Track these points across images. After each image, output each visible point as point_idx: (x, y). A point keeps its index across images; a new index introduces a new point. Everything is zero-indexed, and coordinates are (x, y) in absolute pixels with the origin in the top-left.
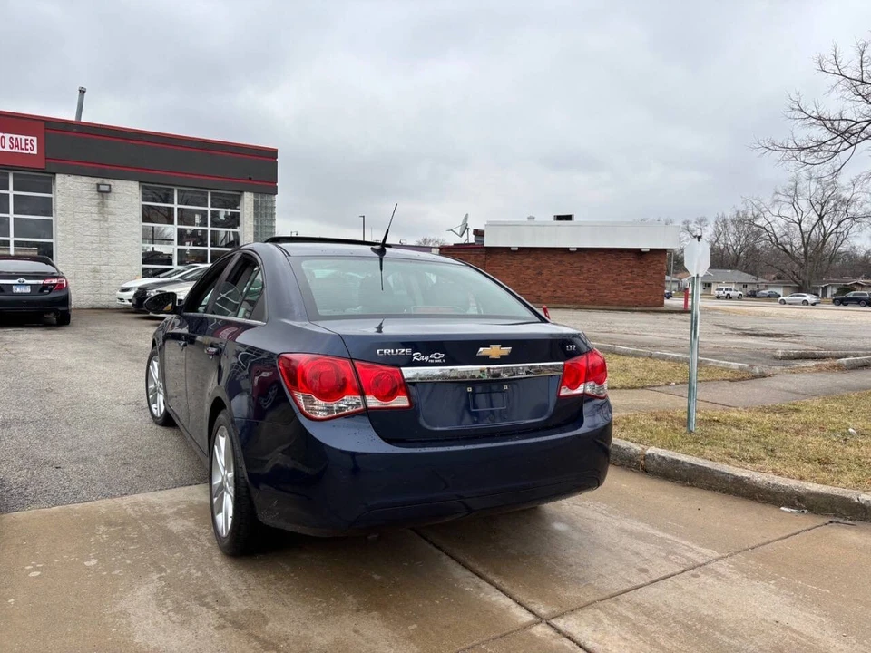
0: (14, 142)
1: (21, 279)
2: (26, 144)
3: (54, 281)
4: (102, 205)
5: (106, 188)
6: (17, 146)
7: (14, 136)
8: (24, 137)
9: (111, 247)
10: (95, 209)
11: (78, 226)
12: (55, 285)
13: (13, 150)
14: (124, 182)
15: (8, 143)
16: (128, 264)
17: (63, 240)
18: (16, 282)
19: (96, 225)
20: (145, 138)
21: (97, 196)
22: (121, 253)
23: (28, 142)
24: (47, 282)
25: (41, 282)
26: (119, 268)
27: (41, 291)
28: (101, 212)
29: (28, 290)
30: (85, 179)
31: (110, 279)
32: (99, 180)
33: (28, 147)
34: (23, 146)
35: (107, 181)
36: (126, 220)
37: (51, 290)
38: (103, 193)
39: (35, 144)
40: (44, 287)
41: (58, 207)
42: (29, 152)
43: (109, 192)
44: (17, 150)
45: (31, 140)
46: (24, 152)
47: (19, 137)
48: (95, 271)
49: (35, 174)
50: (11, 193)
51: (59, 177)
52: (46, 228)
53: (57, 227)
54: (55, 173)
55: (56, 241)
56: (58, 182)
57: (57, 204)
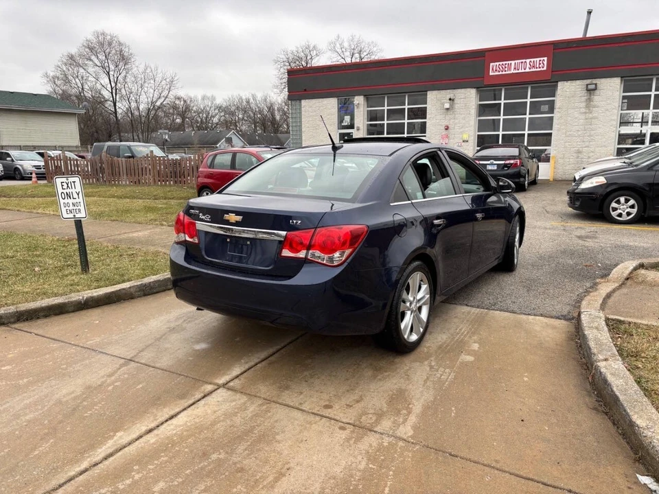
0: (532, 64)
1: (492, 161)
2: (540, 64)
3: (512, 162)
4: (589, 100)
5: (593, 87)
6: (534, 67)
7: (532, 60)
8: (538, 59)
9: (593, 132)
10: (583, 105)
11: (570, 118)
12: (512, 164)
13: (531, 70)
14: (608, 79)
15: (528, 65)
16: (604, 146)
17: (558, 130)
18: (489, 162)
19: (583, 117)
20: (629, 39)
21: (586, 94)
22: (600, 137)
23: (541, 62)
24: (508, 162)
25: (503, 162)
26: (597, 149)
27: (503, 168)
28: (588, 107)
29: (495, 168)
30: (578, 82)
31: (589, 157)
32: (588, 81)
33: (541, 66)
34: (538, 66)
35: (595, 81)
36: (607, 110)
37: (509, 168)
38: (591, 91)
39: (545, 63)
40: (505, 165)
41: (558, 107)
42: (542, 69)
43: (595, 89)
44: (534, 70)
45: (544, 60)
46: (538, 69)
47: (535, 60)
48: (579, 152)
49: (545, 85)
50: (529, 100)
51: (560, 84)
52: (549, 123)
53: (555, 121)
54: (557, 82)
55: (554, 132)
56: (559, 88)
57: (557, 105)
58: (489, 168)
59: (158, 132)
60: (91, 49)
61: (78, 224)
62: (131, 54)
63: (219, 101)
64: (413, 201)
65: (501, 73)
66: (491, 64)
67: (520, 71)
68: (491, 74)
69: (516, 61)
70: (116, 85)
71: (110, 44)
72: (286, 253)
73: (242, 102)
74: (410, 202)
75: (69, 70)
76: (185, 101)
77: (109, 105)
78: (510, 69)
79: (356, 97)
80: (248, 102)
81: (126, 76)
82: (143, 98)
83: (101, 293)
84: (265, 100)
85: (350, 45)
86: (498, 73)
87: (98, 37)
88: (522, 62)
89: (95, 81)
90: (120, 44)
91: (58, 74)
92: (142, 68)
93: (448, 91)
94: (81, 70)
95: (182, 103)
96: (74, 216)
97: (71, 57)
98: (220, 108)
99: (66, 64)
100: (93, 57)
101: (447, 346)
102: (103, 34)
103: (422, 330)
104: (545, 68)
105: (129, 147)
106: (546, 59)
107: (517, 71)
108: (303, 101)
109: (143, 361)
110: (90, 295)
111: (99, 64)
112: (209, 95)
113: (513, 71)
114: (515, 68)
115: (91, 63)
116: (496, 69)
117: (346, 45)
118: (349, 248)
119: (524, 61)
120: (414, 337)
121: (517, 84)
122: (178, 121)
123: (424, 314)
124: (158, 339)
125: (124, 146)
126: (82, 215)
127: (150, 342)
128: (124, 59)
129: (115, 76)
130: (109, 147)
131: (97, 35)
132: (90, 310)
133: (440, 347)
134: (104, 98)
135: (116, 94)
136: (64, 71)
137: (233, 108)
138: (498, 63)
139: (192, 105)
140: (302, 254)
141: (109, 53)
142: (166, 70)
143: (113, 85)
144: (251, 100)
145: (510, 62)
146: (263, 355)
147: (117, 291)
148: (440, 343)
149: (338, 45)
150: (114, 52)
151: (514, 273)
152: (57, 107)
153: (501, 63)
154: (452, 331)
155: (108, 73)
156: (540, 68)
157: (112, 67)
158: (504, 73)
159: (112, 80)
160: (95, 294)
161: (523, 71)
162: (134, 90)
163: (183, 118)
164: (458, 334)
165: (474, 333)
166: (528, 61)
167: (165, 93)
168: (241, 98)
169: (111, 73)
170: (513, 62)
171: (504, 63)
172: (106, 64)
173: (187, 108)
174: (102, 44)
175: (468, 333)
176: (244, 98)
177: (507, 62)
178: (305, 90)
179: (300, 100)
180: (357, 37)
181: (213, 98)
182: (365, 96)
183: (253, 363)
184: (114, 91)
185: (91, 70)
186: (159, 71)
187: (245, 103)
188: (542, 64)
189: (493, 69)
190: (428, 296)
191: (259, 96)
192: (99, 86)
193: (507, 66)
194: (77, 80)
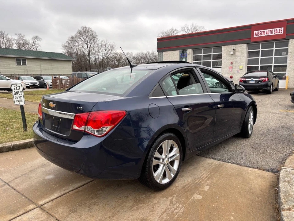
0: (275, 31)
1: (252, 79)
2: (280, 31)
3: (263, 79)
6: (276, 32)
7: (276, 29)
8: (279, 29)
12: (263, 80)
13: (275, 34)
15: (274, 32)
17: (290, 64)
18: (251, 79)
23: (280, 30)
24: (261, 79)
25: (258, 79)
27: (258, 82)
29: (254, 82)
33: (280, 32)
34: (279, 32)
37: (261, 82)
39: (283, 30)
40: (259, 81)
41: (289, 52)
42: (281, 33)
44: (277, 34)
45: (282, 29)
47: (277, 29)
49: (283, 41)
50: (274, 49)
51: (290, 40)
52: (285, 60)
53: (288, 59)
54: (289, 39)
55: (288, 64)
56: (290, 42)
57: (289, 51)
58: (251, 82)
59: (107, 68)
60: (81, 34)
61: (22, 107)
62: (97, 36)
63: (134, 55)
64: (167, 97)
65: (259, 36)
66: (255, 32)
67: (269, 34)
68: (254, 36)
69: (268, 30)
70: (90, 48)
71: (88, 32)
72: (75, 127)
73: (143, 55)
74: (165, 97)
75: (72, 43)
76: (119, 55)
77: (87, 57)
78: (264, 34)
79: (188, 50)
80: (146, 55)
81: (94, 45)
82: (101, 54)
83: (21, 143)
84: (153, 54)
85: (191, 28)
86: (258, 36)
87: (83, 29)
88: (270, 30)
89: (82, 47)
90: (92, 31)
91: (67, 45)
92: (100, 41)
93: (233, 46)
94: (76, 43)
95: (118, 56)
96: (20, 103)
97: (73, 38)
98: (134, 58)
99: (70, 41)
100: (81, 37)
101: (188, 187)
102: (85, 28)
103: (173, 176)
104: (282, 33)
105: (86, 74)
106: (283, 28)
107: (268, 35)
108: (164, 53)
109: (12, 185)
110: (15, 143)
111: (83, 40)
112: (130, 52)
113: (266, 35)
114: (267, 33)
115: (80, 40)
116: (257, 34)
117: (190, 28)
118: (110, 125)
119: (271, 29)
120: (166, 181)
121: (268, 41)
122: (117, 63)
123: (176, 167)
124: (31, 171)
125: (84, 73)
126: (22, 103)
127: (26, 173)
128: (94, 38)
129: (90, 45)
130: (78, 74)
131: (83, 28)
132: (14, 151)
133: (184, 187)
134: (85, 54)
135: (90, 52)
136: (70, 44)
137: (139, 58)
138: (258, 31)
139: (122, 57)
140: (83, 128)
141: (88, 35)
142: (111, 42)
143: (89, 49)
144: (147, 54)
145: (264, 30)
146: (76, 186)
147: (30, 142)
148: (185, 184)
149: (186, 29)
150: (89, 35)
151: (249, 139)
152: (64, 58)
153: (260, 31)
154: (196, 176)
155: (87, 44)
156: (280, 33)
157: (89, 41)
158: (261, 36)
159: (88, 47)
160: (18, 143)
161: (271, 34)
162: (97, 50)
163: (119, 63)
164: (199, 178)
165: (209, 178)
166: (274, 29)
167: (110, 52)
168: (143, 53)
169: (88, 44)
170: (266, 31)
171: (261, 31)
172: (86, 40)
173: (121, 58)
174: (85, 32)
175: (206, 177)
176: (144, 53)
177: (263, 31)
178: (165, 47)
179: (163, 52)
180: (195, 24)
181: (132, 54)
182: (192, 49)
183: (68, 191)
184: (89, 51)
185: (80, 43)
186: (108, 42)
187: (144, 55)
188: (281, 31)
189: (255, 34)
190: (178, 154)
191: (151, 52)
192: (83, 50)
193: (262, 32)
194: (75, 47)
